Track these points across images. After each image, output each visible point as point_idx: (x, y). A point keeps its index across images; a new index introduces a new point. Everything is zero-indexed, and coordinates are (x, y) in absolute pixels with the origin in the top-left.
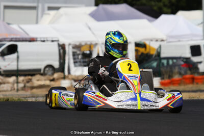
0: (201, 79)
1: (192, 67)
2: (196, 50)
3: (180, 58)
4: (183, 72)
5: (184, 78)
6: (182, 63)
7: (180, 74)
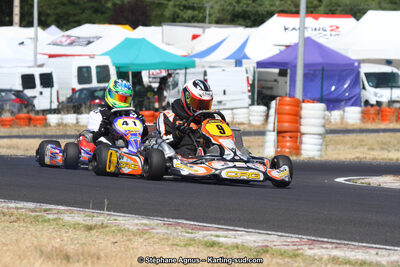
0: (40, 119)
1: (27, 103)
2: (28, 81)
3: (10, 91)
4: (15, 110)
5: (17, 118)
6: (14, 97)
7: (12, 113)
